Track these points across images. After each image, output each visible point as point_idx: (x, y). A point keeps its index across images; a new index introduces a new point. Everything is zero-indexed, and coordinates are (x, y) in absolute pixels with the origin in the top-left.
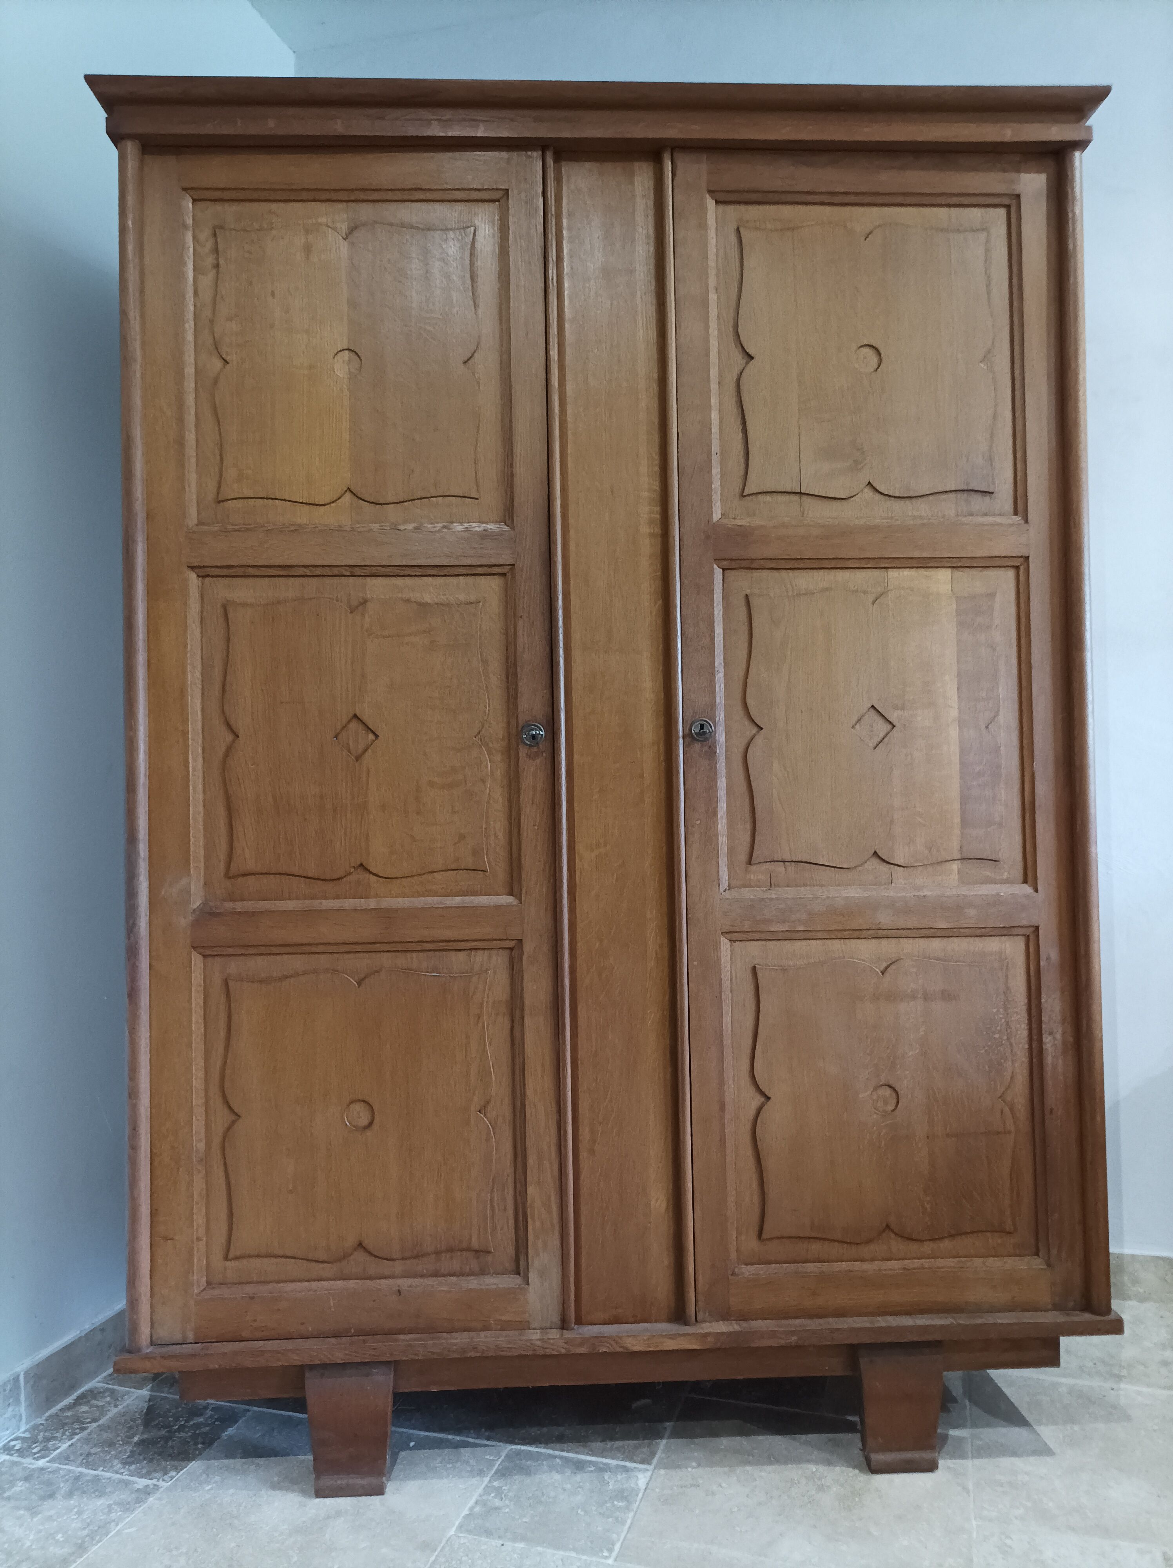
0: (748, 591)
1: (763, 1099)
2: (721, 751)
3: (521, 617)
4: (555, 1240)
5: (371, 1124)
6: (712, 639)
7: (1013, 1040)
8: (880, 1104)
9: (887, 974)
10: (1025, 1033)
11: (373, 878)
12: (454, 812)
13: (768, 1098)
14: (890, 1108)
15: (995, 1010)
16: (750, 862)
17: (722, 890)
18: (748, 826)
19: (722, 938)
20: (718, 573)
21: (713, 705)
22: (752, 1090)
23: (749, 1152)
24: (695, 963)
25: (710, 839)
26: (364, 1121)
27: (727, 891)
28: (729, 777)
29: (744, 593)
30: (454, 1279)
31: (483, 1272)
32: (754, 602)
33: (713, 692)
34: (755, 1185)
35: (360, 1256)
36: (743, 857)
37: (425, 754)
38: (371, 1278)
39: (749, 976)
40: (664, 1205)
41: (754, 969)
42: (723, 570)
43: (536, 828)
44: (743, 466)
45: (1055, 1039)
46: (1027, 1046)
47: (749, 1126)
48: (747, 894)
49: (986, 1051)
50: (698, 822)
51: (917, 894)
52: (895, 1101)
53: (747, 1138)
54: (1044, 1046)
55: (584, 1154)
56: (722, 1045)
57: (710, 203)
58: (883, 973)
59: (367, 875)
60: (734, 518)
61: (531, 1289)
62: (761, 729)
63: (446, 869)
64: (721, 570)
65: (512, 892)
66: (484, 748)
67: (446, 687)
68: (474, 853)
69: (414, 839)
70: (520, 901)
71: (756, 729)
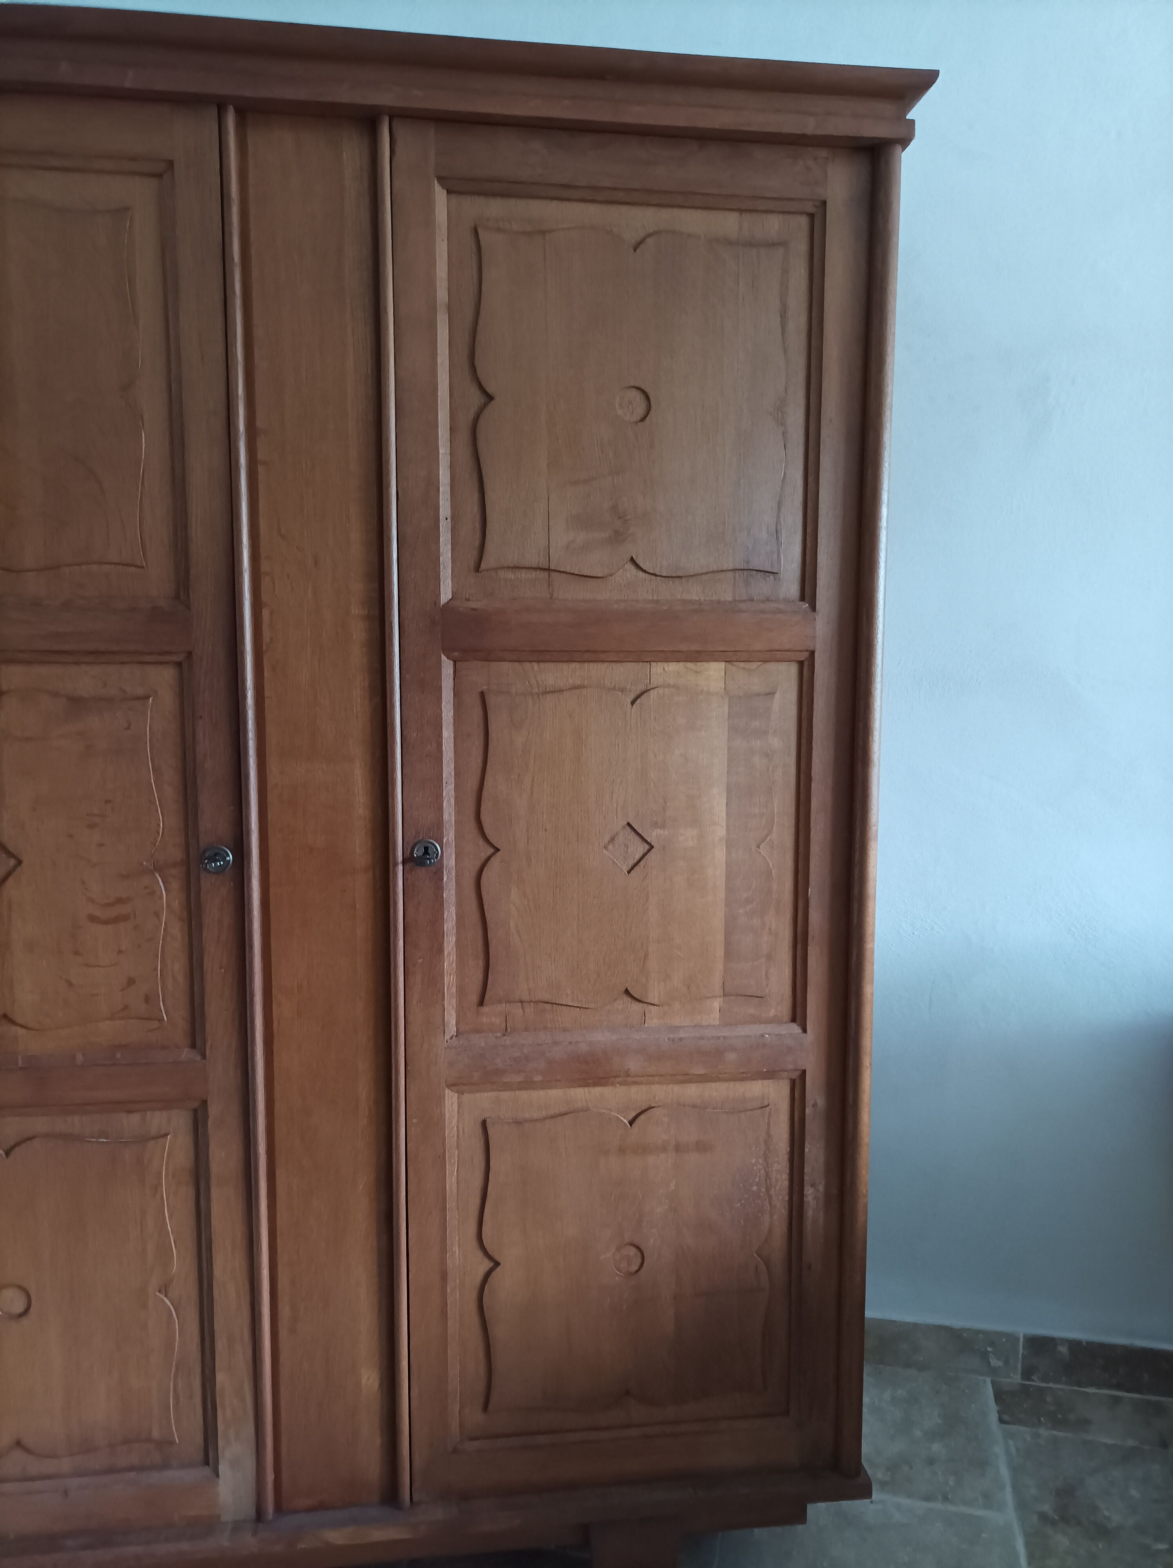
0: (484, 688)
1: (492, 1264)
2: (449, 879)
3: (201, 717)
4: (249, 1428)
5: (26, 1311)
6: (440, 745)
7: (772, 1192)
8: (624, 1265)
9: (635, 1125)
10: (786, 1183)
11: (21, 1031)
12: (120, 952)
13: (497, 1264)
14: (635, 1268)
15: (754, 1161)
16: (481, 1003)
17: (447, 1037)
18: (481, 963)
19: (447, 1091)
20: (447, 667)
21: (439, 824)
22: (480, 1254)
23: (475, 1320)
24: (415, 1121)
25: (434, 980)
26: (19, 1307)
27: (454, 1038)
28: (459, 905)
29: (480, 690)
30: (132, 1475)
31: (165, 1466)
32: (491, 700)
33: (440, 808)
34: (481, 1354)
35: (18, 1455)
36: (474, 998)
37: (83, 883)
38: (32, 1479)
39: (479, 1130)
40: (376, 1385)
41: (484, 1124)
42: (455, 662)
43: (223, 970)
44: (478, 534)
45: (818, 1191)
46: (787, 1198)
47: (474, 1295)
48: (479, 1041)
49: (741, 1204)
50: (420, 961)
51: (672, 1036)
52: (639, 1261)
53: (473, 1306)
54: (805, 1199)
55: (283, 1334)
56: (444, 1209)
57: (440, 195)
58: (631, 1123)
59: (14, 1028)
60: (468, 600)
61: (221, 1481)
62: (497, 850)
63: (112, 1018)
64: (452, 662)
65: (193, 1046)
66: (157, 875)
67: (107, 802)
68: (147, 999)
69: (70, 984)
70: (204, 1056)
71: (492, 850)
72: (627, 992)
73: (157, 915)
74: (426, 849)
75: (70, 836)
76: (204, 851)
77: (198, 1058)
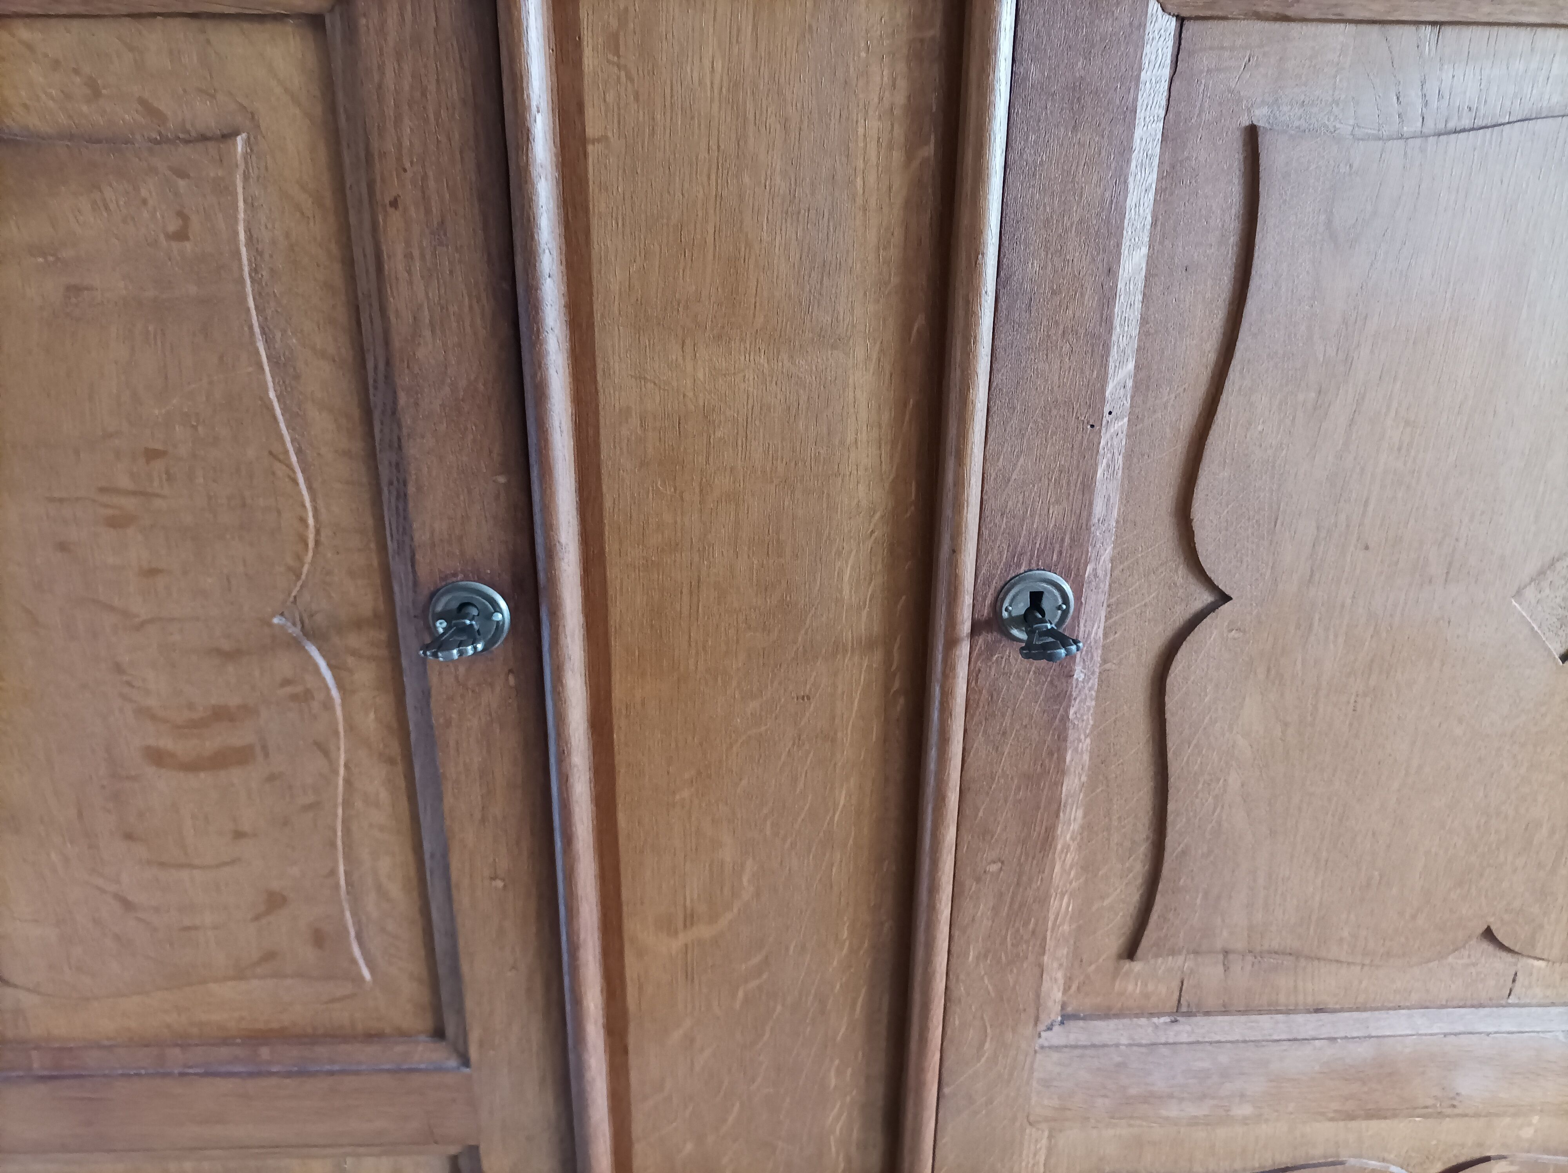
0: (1260, 116)
3: (394, 204)
6: (1107, 298)
12: (239, 835)
16: (1131, 951)
17: (1042, 1029)
18: (1139, 867)
21: (1078, 531)
25: (1025, 909)
27: (1056, 1028)
29: (1246, 122)
32: (1277, 155)
33: (1087, 486)
36: (1114, 939)
37: (119, 669)
42: (1181, 20)
43: (499, 884)
48: (1113, 1033)
62: (1225, 598)
63: (240, 974)
64: (1173, 22)
65: (439, 1033)
66: (313, 651)
67: (152, 455)
68: (318, 938)
69: (128, 905)
70: (465, 1061)
71: (1206, 598)
72: (1489, 934)
73: (323, 749)
74: (1036, 598)
75: (63, 547)
76: (433, 595)
77: (453, 1063)
